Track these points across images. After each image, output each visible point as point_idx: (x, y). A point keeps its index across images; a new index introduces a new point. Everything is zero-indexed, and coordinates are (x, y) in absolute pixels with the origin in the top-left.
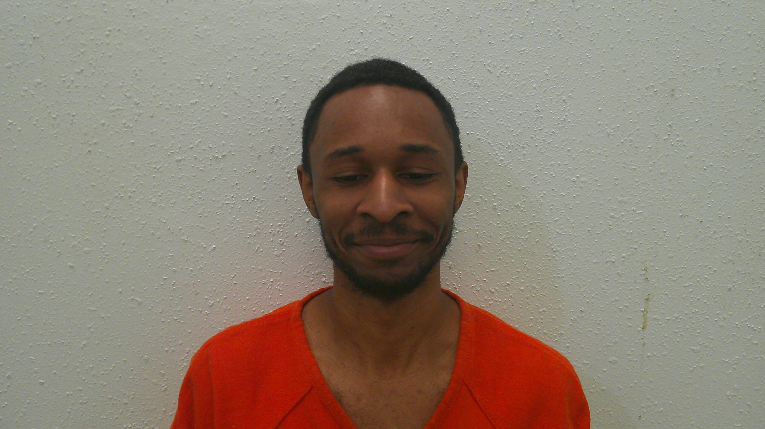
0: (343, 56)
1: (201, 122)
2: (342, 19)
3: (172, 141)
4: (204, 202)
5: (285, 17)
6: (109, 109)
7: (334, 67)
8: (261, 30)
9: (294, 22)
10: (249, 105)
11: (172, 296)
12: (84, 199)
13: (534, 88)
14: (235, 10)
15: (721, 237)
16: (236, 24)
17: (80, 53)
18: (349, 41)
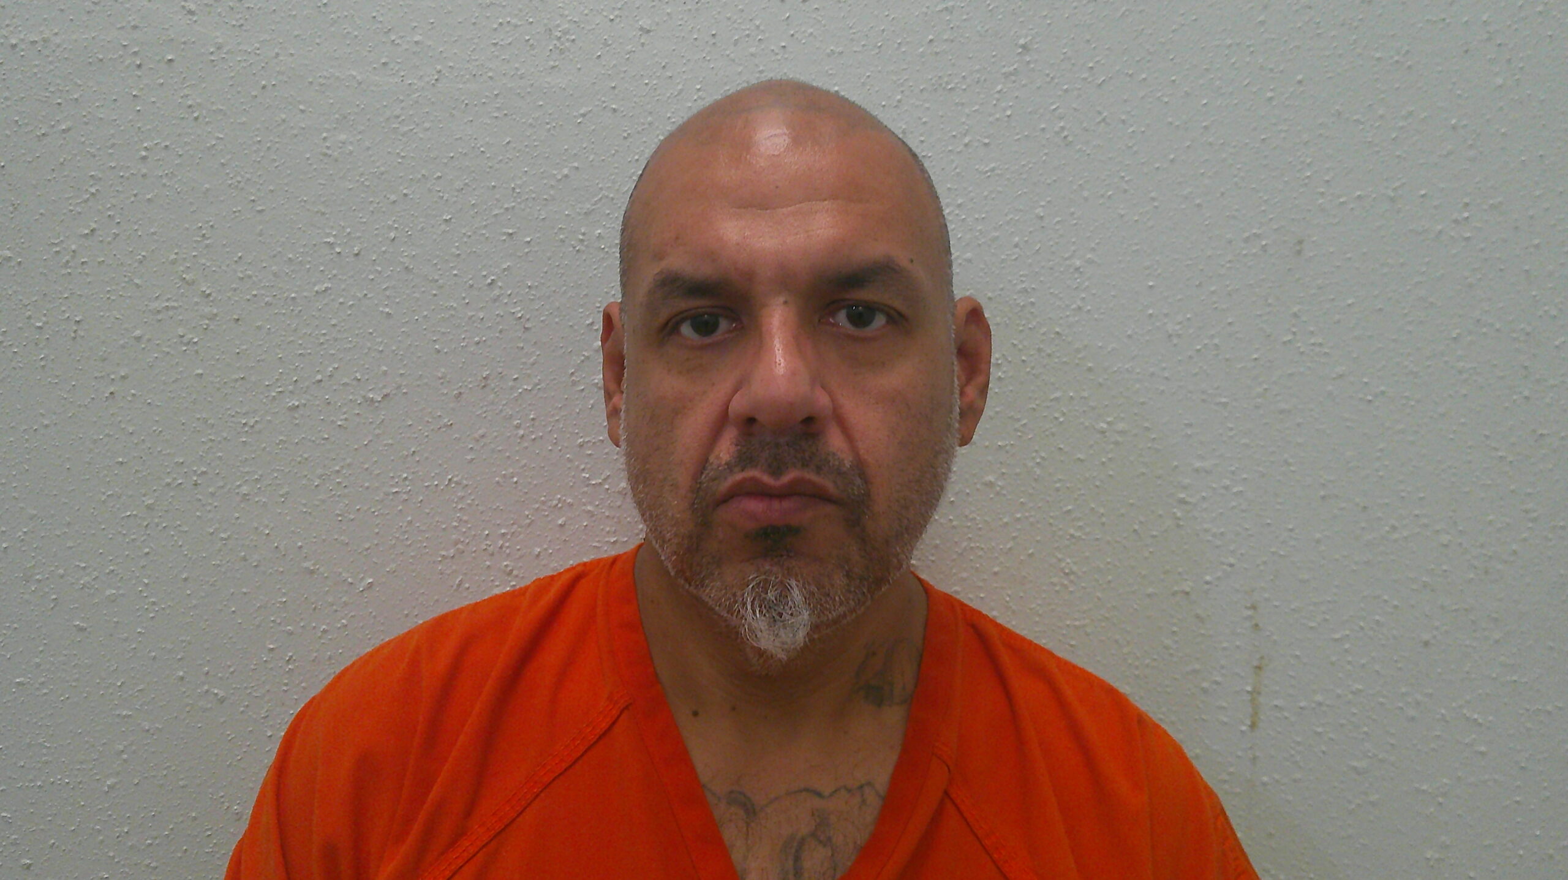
0: (626, 189)
1: (338, 328)
2: (621, 115)
3: (279, 369)
4: (346, 491)
5: (505, 112)
6: (149, 308)
7: (608, 212)
8: (457, 139)
9: (524, 123)
10: (434, 292)
11: (286, 685)
12: (103, 490)
13: (1016, 246)
14: (402, 101)
15: (1406, 538)
16: (406, 129)
17: (88, 196)
18: (636, 157)
